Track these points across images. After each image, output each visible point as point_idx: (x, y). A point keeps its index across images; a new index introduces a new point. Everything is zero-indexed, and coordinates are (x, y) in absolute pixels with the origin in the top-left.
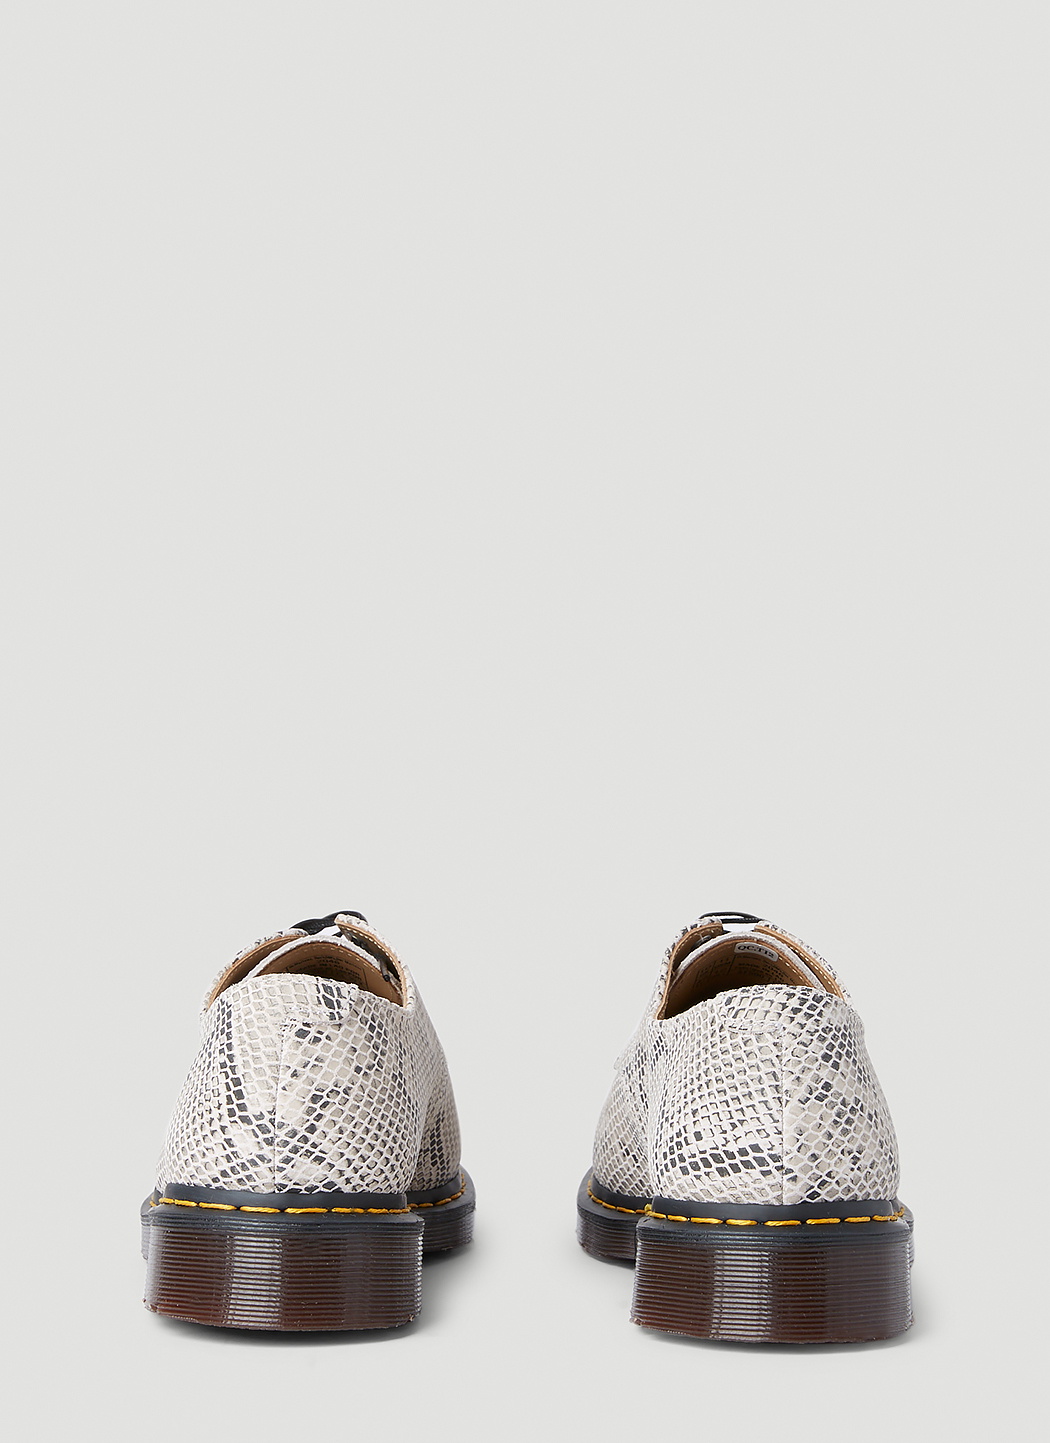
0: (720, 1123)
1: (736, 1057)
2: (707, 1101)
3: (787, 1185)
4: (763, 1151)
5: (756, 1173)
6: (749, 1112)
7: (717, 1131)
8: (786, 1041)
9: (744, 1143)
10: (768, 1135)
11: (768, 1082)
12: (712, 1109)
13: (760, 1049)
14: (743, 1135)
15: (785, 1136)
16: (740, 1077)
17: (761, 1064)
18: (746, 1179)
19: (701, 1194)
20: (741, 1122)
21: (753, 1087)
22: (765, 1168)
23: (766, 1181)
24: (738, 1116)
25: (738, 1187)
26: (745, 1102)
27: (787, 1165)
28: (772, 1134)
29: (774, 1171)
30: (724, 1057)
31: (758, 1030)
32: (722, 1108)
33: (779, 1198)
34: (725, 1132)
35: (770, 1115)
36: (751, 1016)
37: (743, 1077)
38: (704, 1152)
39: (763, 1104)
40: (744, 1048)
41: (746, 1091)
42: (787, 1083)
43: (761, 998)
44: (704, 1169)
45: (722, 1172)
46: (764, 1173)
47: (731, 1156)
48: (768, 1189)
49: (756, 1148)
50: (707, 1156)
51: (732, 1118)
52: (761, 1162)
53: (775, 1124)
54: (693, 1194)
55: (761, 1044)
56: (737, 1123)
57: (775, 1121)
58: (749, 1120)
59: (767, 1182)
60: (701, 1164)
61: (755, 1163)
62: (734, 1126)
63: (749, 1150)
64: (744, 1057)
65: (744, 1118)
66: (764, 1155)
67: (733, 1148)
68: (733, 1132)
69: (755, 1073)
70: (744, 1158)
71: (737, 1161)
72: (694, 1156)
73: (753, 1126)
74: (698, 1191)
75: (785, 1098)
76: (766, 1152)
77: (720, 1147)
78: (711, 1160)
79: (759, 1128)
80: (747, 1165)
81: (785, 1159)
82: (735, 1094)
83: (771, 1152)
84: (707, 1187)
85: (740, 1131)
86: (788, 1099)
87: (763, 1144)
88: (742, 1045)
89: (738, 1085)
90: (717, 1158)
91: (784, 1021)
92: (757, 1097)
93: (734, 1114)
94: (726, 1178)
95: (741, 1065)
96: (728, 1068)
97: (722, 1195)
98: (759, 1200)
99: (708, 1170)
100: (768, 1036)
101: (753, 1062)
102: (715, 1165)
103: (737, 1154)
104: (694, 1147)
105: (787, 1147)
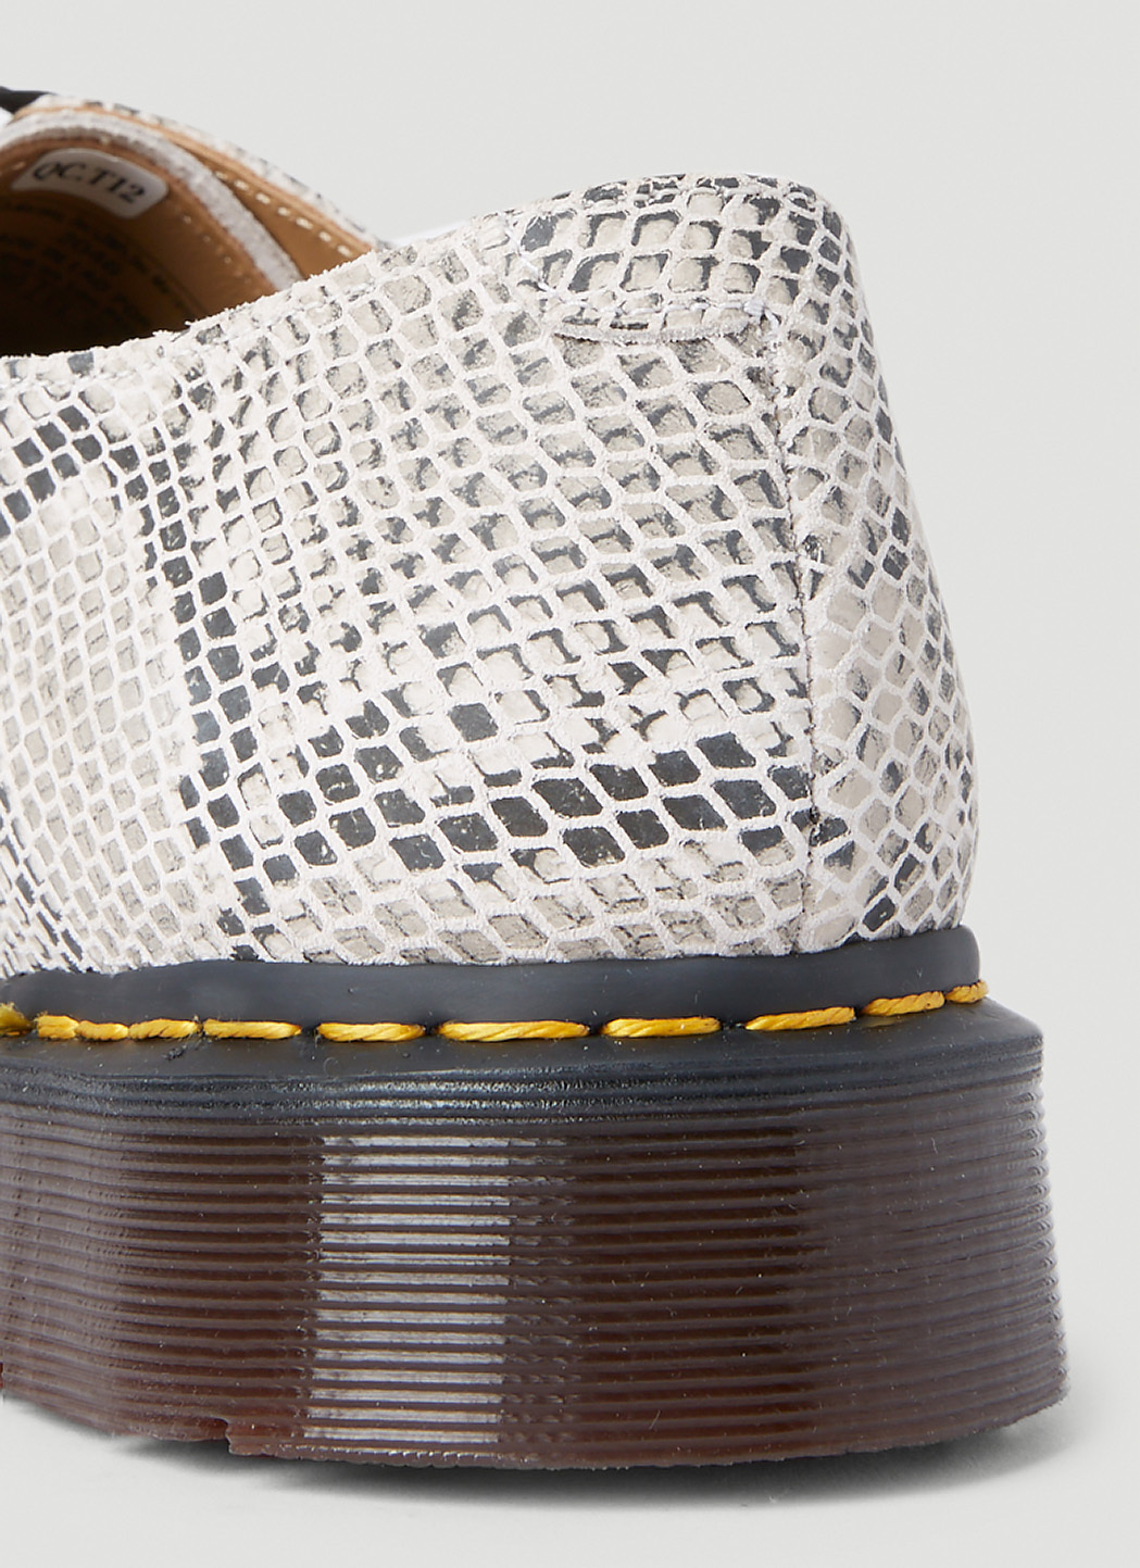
0: (572, 668)
1: (604, 428)
2: (495, 593)
3: (825, 878)
4: (750, 761)
5: (724, 843)
6: (690, 625)
7: (559, 699)
8: (784, 362)
9: (678, 734)
10: (768, 702)
11: (746, 511)
12: (524, 624)
13: (702, 392)
14: (671, 707)
15: (821, 701)
16: (634, 499)
17: (714, 449)
18: (687, 866)
19: (493, 936)
20: (661, 659)
21: (694, 530)
22: (759, 823)
23: (759, 870)
24: (640, 640)
25: (652, 896)
26: (667, 587)
27: (828, 807)
28: (780, 696)
29: (791, 832)
30: (548, 429)
31: (686, 328)
32: (566, 615)
33: (789, 930)
34: (595, 699)
35: (770, 627)
36: (650, 279)
37: (646, 498)
38: (512, 778)
39: (739, 591)
40: (635, 394)
41: (667, 545)
42: (807, 515)
43: (671, 217)
44: (507, 842)
45: (590, 846)
46: (757, 842)
47: (625, 784)
48: (764, 899)
49: (724, 750)
50: (522, 790)
51: (617, 645)
52: (746, 799)
53: (788, 661)
54: (454, 938)
55: (702, 377)
56: (644, 665)
57: (790, 650)
58: (693, 652)
59: (766, 872)
60: (495, 824)
61: (720, 806)
62: (630, 676)
63: (699, 759)
64: (642, 424)
65: (669, 644)
66: (758, 773)
67: (629, 753)
68: (631, 699)
69: (695, 481)
70: (680, 791)
71: (653, 799)
72: (463, 795)
73: (709, 670)
74: (477, 922)
75: (806, 564)
76: (764, 762)
77: (581, 757)
78: (538, 803)
79: (736, 676)
80: (692, 813)
81: (823, 784)
82: (622, 559)
83: (780, 762)
84: (524, 907)
85: (655, 692)
86: (819, 567)
87: (753, 734)
88: (628, 385)
89: (630, 527)
90: (565, 797)
91: (764, 295)
92: (714, 570)
93: (625, 630)
94: (606, 870)
95: (632, 456)
96: (577, 470)
97: (585, 932)
98: (724, 939)
99: (525, 843)
100: (723, 346)
101: (681, 440)
102: (557, 823)
103: (649, 778)
104: (458, 762)
105: (827, 740)
